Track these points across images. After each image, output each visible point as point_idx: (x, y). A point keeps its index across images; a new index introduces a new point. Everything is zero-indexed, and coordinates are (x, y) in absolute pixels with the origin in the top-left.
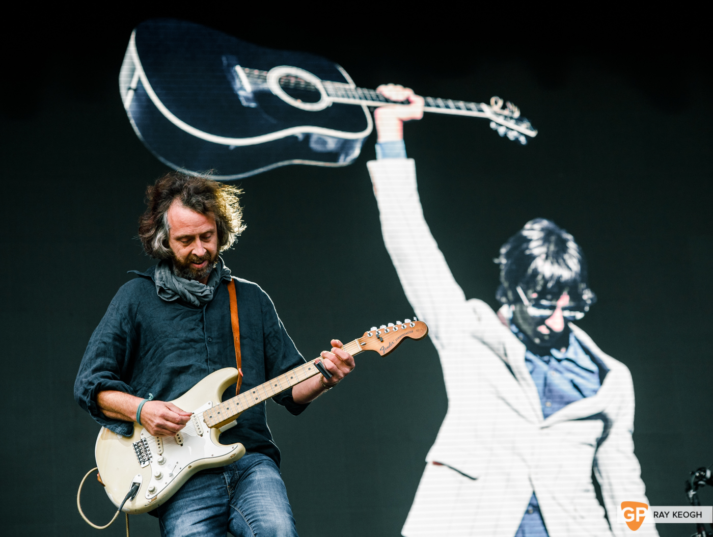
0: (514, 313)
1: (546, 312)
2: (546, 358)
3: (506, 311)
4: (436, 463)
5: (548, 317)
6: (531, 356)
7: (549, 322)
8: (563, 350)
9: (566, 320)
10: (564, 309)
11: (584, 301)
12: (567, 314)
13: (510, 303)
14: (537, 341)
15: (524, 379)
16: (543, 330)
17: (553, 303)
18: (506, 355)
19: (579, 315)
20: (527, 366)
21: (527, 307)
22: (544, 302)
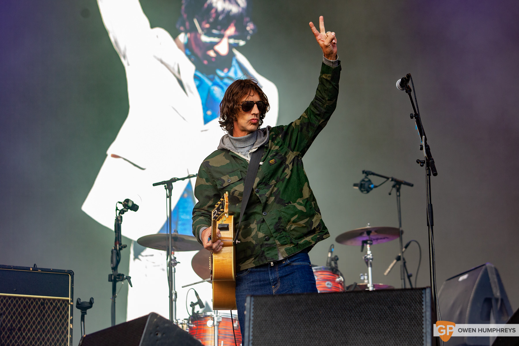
0: (189, 39)
1: (216, 40)
2: (211, 76)
3: (183, 38)
4: (114, 156)
5: (217, 43)
6: (199, 74)
7: (217, 48)
8: (226, 70)
9: (231, 46)
10: (230, 37)
11: (248, 31)
12: (232, 41)
13: (186, 32)
14: (206, 62)
15: (192, 92)
16: (212, 53)
17: (222, 32)
18: (179, 72)
19: (242, 43)
20: (195, 82)
21: (200, 35)
22: (215, 31)
